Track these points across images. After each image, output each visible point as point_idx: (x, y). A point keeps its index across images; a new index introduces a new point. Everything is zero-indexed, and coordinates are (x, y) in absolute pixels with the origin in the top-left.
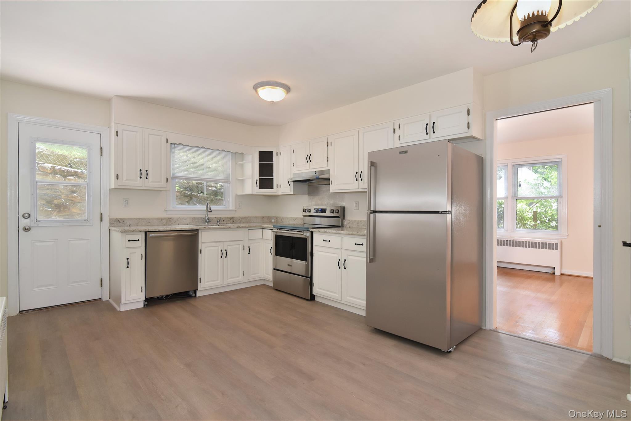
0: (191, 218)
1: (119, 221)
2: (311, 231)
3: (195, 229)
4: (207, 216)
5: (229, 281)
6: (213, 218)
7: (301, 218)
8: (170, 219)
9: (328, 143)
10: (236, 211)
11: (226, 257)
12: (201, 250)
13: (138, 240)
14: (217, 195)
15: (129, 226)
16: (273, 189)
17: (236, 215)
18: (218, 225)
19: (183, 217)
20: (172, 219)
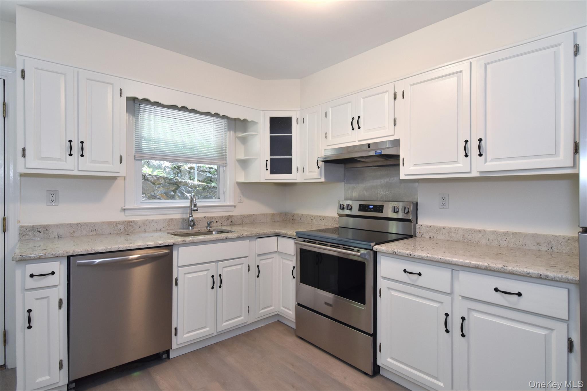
0: (166, 219)
1: (39, 230)
2: (374, 249)
3: (167, 244)
4: (192, 216)
5: (226, 325)
6: (201, 218)
7: (333, 218)
8: (131, 224)
9: (395, 94)
10: (235, 206)
11: (220, 287)
12: (177, 280)
13: (53, 273)
14: (211, 181)
15: (57, 237)
16: (291, 173)
17: (236, 212)
18: (208, 230)
19: (153, 219)
20: (134, 223)
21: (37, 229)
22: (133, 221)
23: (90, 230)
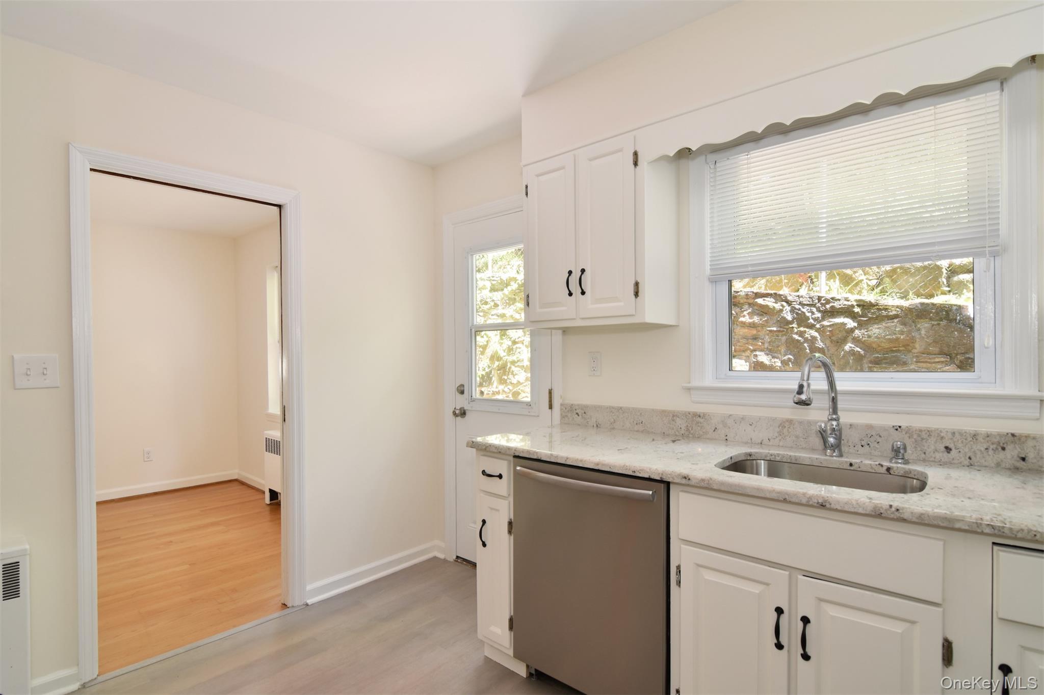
4: (836, 419)
8: (699, 419)
11: (806, 657)
12: (678, 572)
13: (500, 477)
18: (885, 468)
19: (743, 416)
20: (706, 419)
21: (576, 410)
22: (702, 415)
23: (635, 422)
